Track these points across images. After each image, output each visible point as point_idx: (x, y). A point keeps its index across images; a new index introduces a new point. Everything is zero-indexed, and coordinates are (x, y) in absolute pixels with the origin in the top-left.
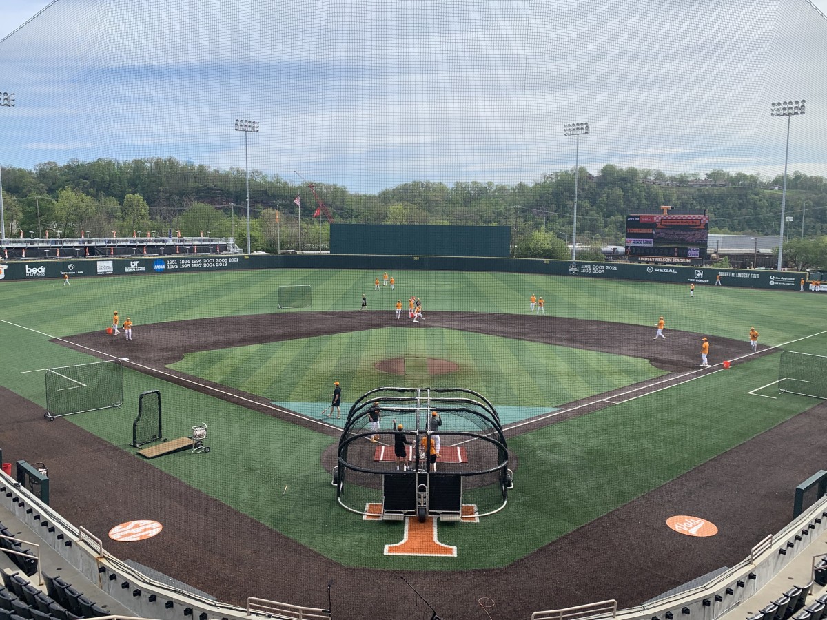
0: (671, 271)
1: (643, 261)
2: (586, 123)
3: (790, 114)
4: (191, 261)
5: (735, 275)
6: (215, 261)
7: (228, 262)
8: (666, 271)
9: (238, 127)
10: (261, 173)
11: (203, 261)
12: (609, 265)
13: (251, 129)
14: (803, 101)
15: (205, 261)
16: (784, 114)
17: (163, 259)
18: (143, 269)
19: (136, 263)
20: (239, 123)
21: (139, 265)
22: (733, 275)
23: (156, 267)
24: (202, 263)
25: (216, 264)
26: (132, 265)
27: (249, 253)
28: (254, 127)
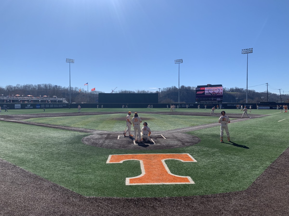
0: (211, 105)
1: (202, 103)
2: (182, 59)
3: (248, 53)
4: (50, 105)
5: (233, 105)
6: (58, 105)
7: (63, 106)
8: (210, 105)
9: (67, 61)
10: (78, 88)
11: (54, 105)
12: (191, 104)
13: (71, 62)
14: (252, 49)
15: (55, 105)
16: (246, 53)
17: (39, 104)
18: (32, 107)
19: (29, 105)
20: (67, 60)
21: (30, 106)
22: (232, 105)
23: (37, 107)
24: (54, 106)
25: (58, 107)
26: (28, 106)
27: (70, 103)
28: (72, 62)
